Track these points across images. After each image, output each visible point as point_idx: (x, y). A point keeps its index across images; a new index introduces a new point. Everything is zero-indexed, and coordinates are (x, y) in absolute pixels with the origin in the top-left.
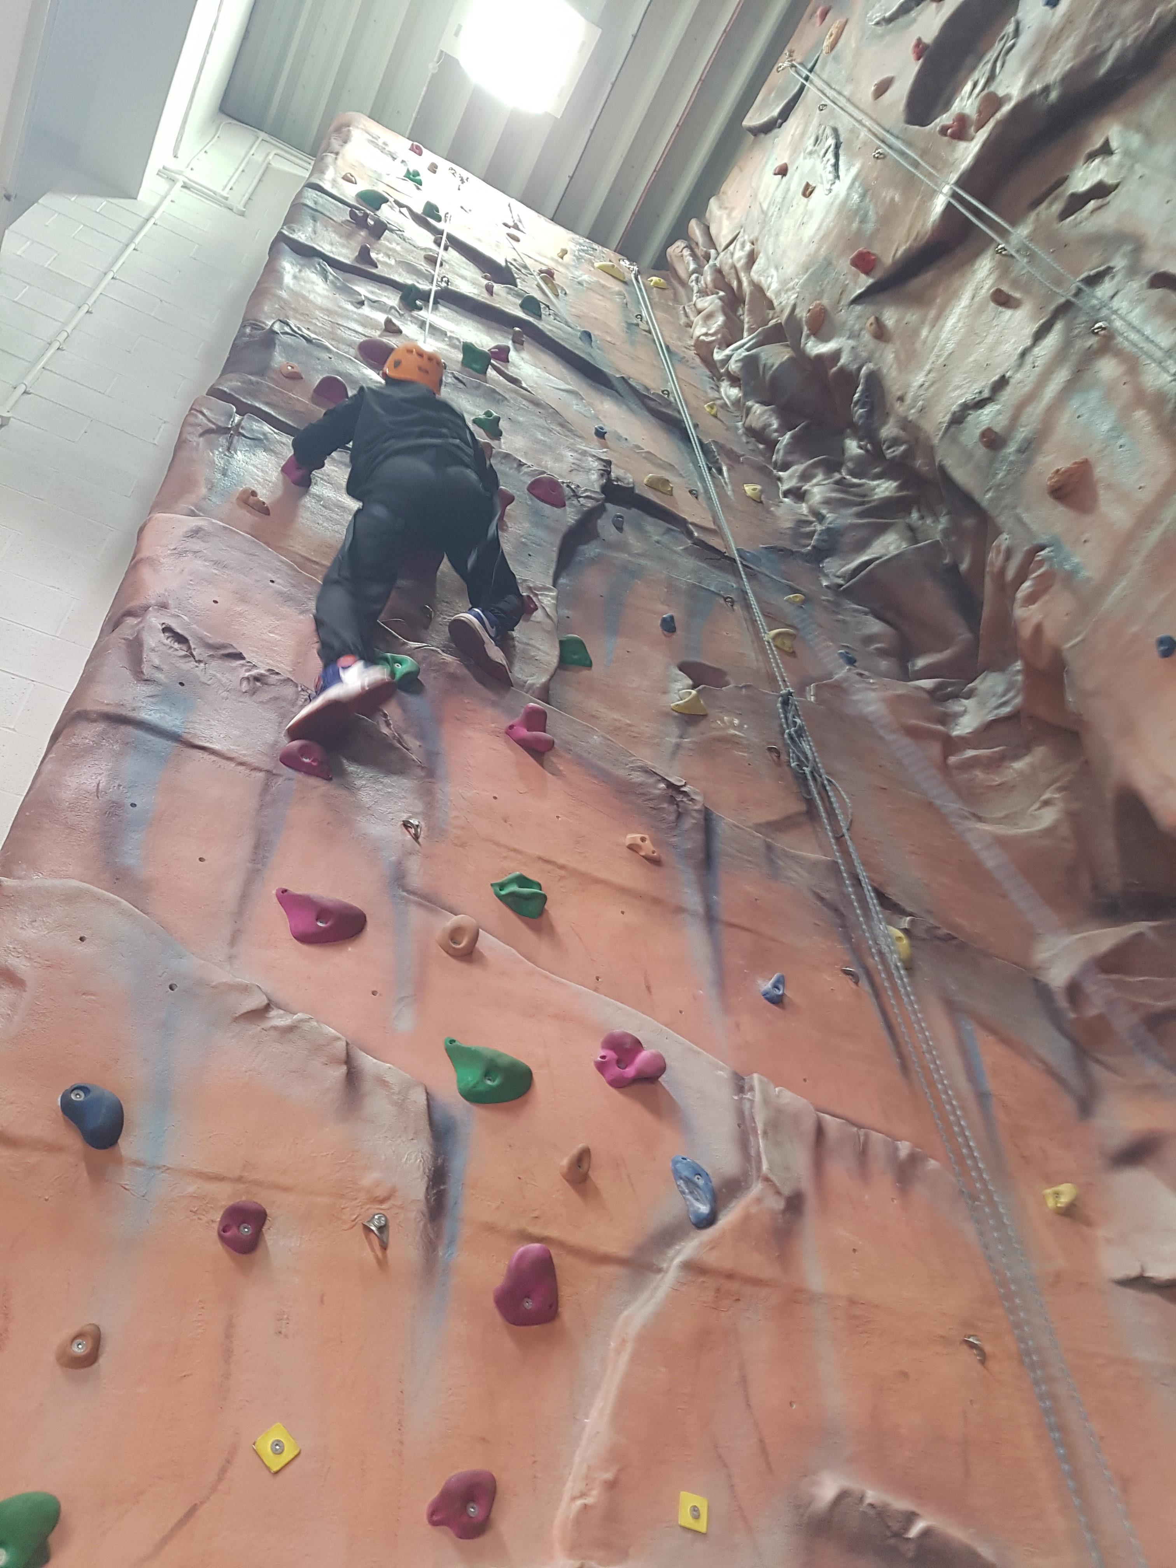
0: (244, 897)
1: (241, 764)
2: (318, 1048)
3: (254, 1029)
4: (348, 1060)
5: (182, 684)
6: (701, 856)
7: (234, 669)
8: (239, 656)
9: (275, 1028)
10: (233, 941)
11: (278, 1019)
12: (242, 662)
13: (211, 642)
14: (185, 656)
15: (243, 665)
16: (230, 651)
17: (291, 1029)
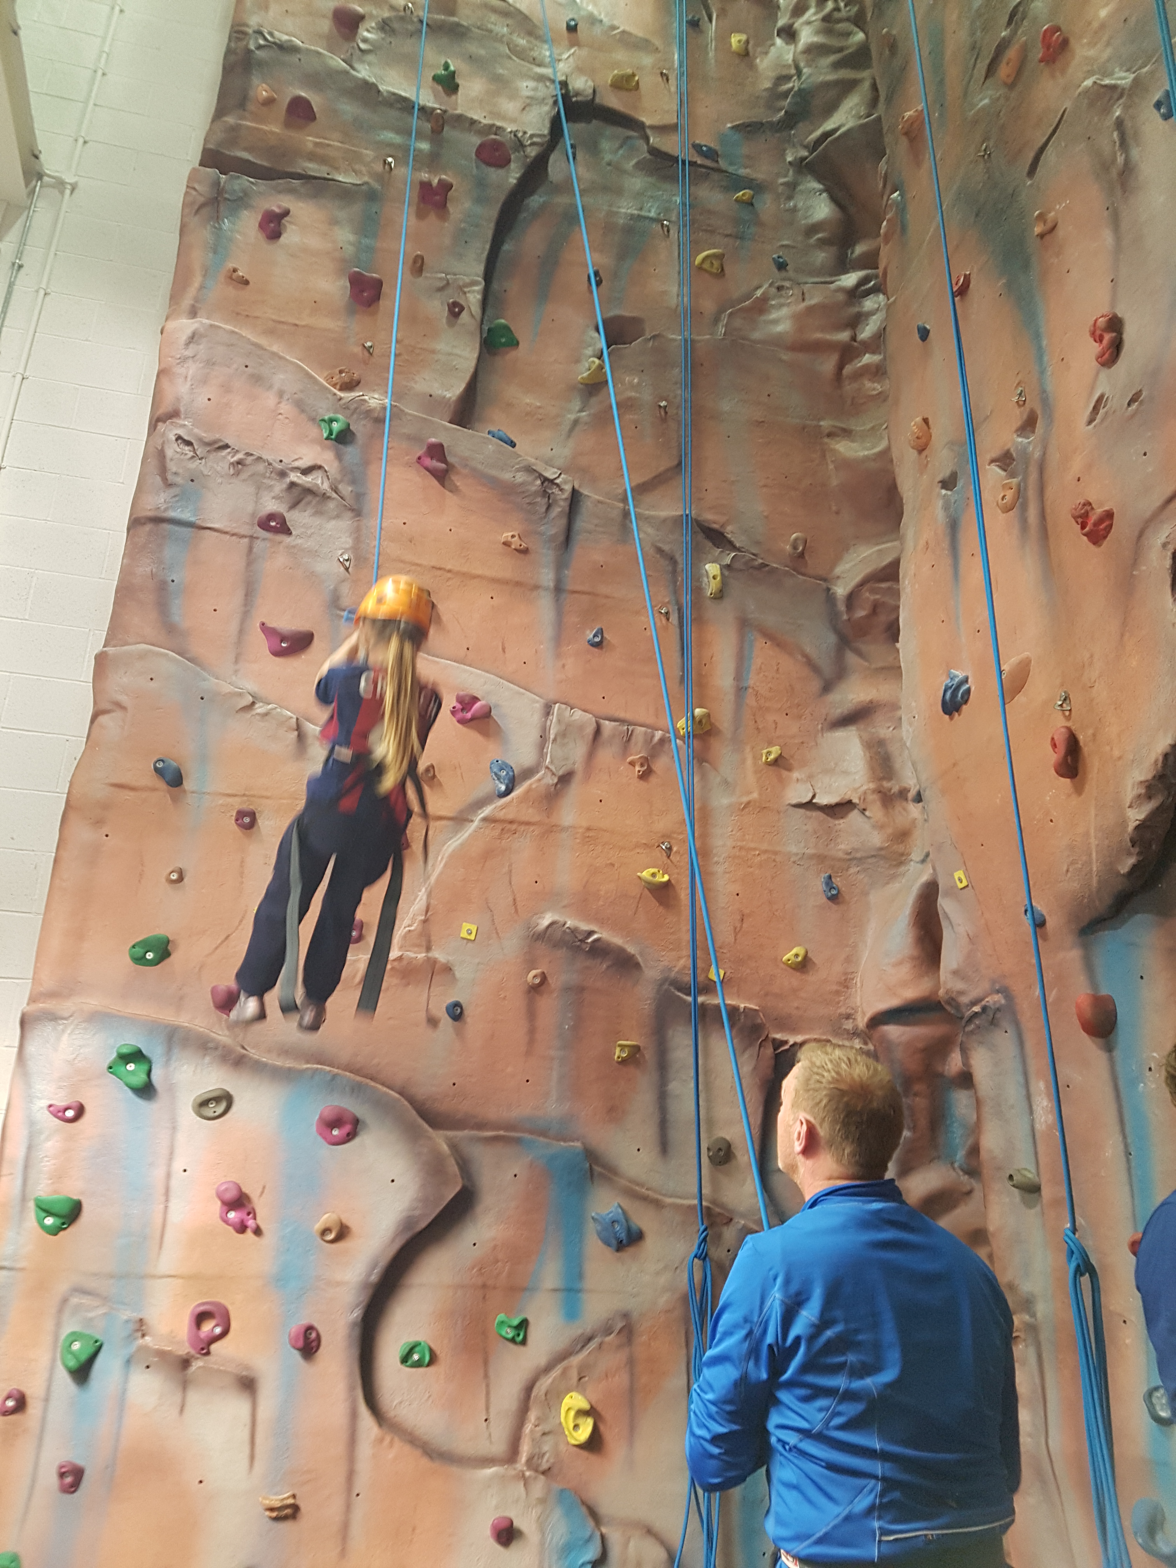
0: (241, 632)
1: (233, 535)
2: (283, 722)
3: (248, 716)
4: (299, 728)
5: (192, 481)
6: (562, 538)
7: (224, 457)
8: (227, 446)
9: (258, 714)
10: (236, 661)
11: (260, 708)
12: (229, 450)
13: (207, 440)
14: (193, 457)
15: (229, 453)
16: (221, 444)
17: (266, 714)
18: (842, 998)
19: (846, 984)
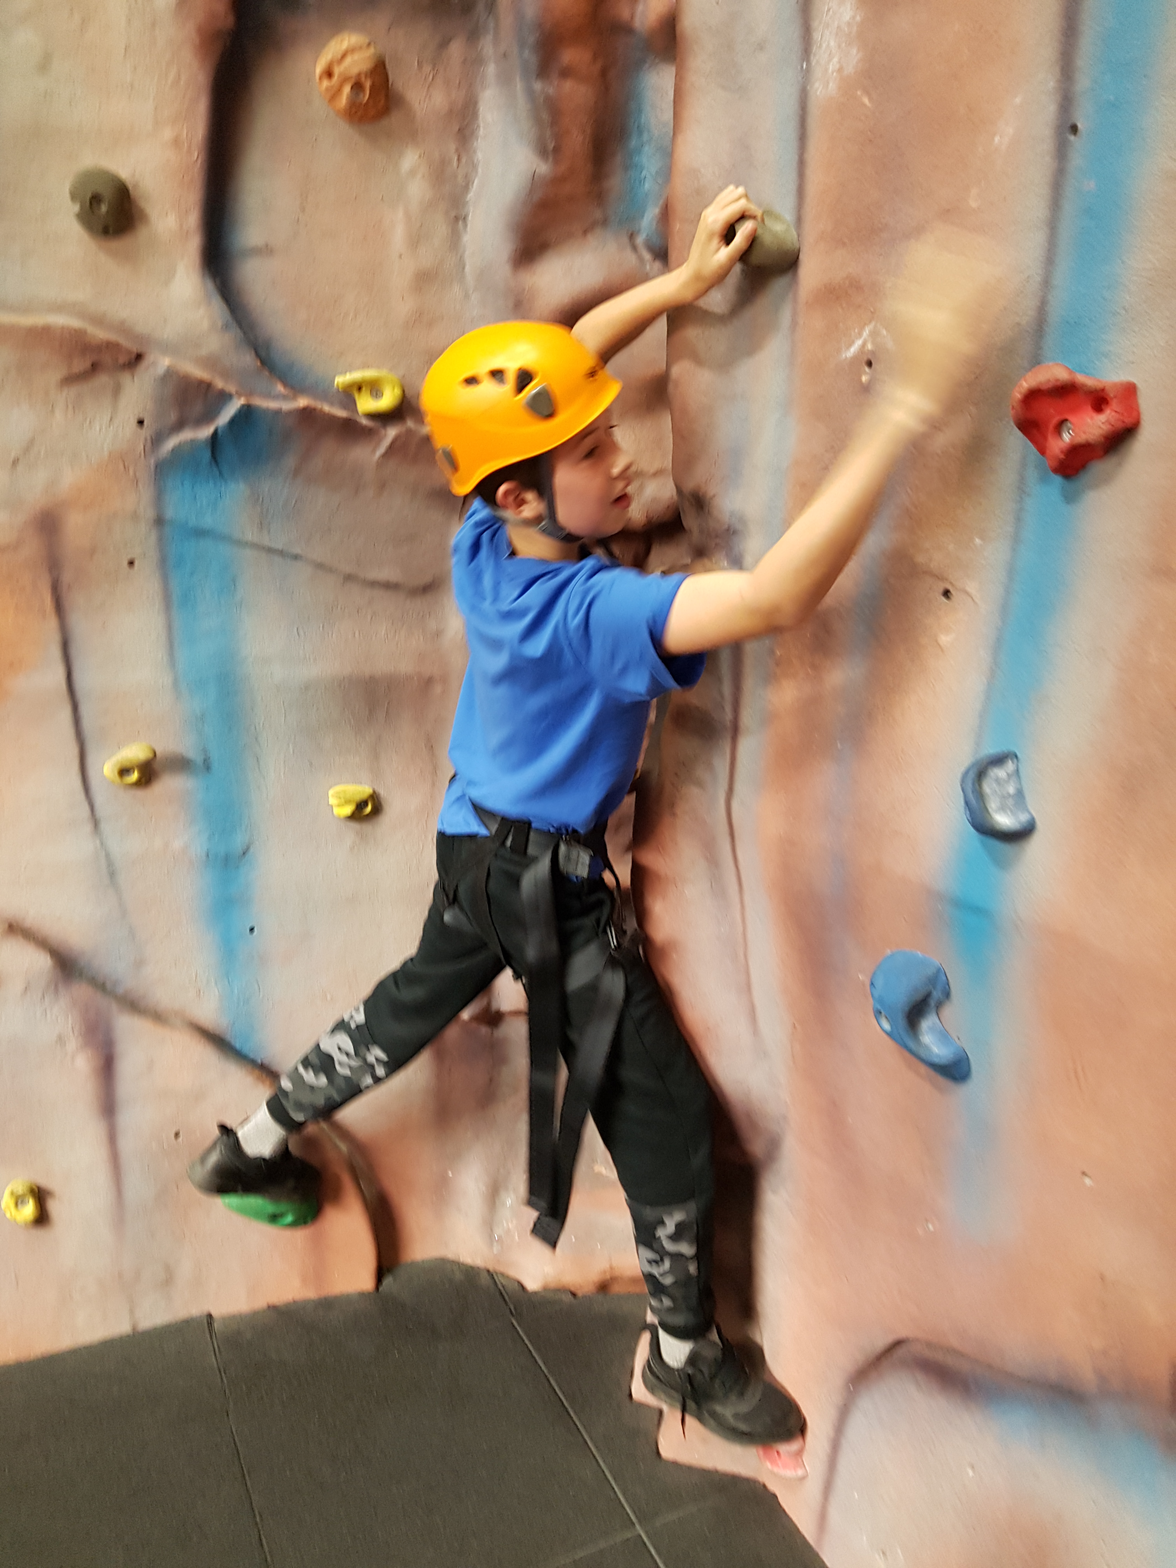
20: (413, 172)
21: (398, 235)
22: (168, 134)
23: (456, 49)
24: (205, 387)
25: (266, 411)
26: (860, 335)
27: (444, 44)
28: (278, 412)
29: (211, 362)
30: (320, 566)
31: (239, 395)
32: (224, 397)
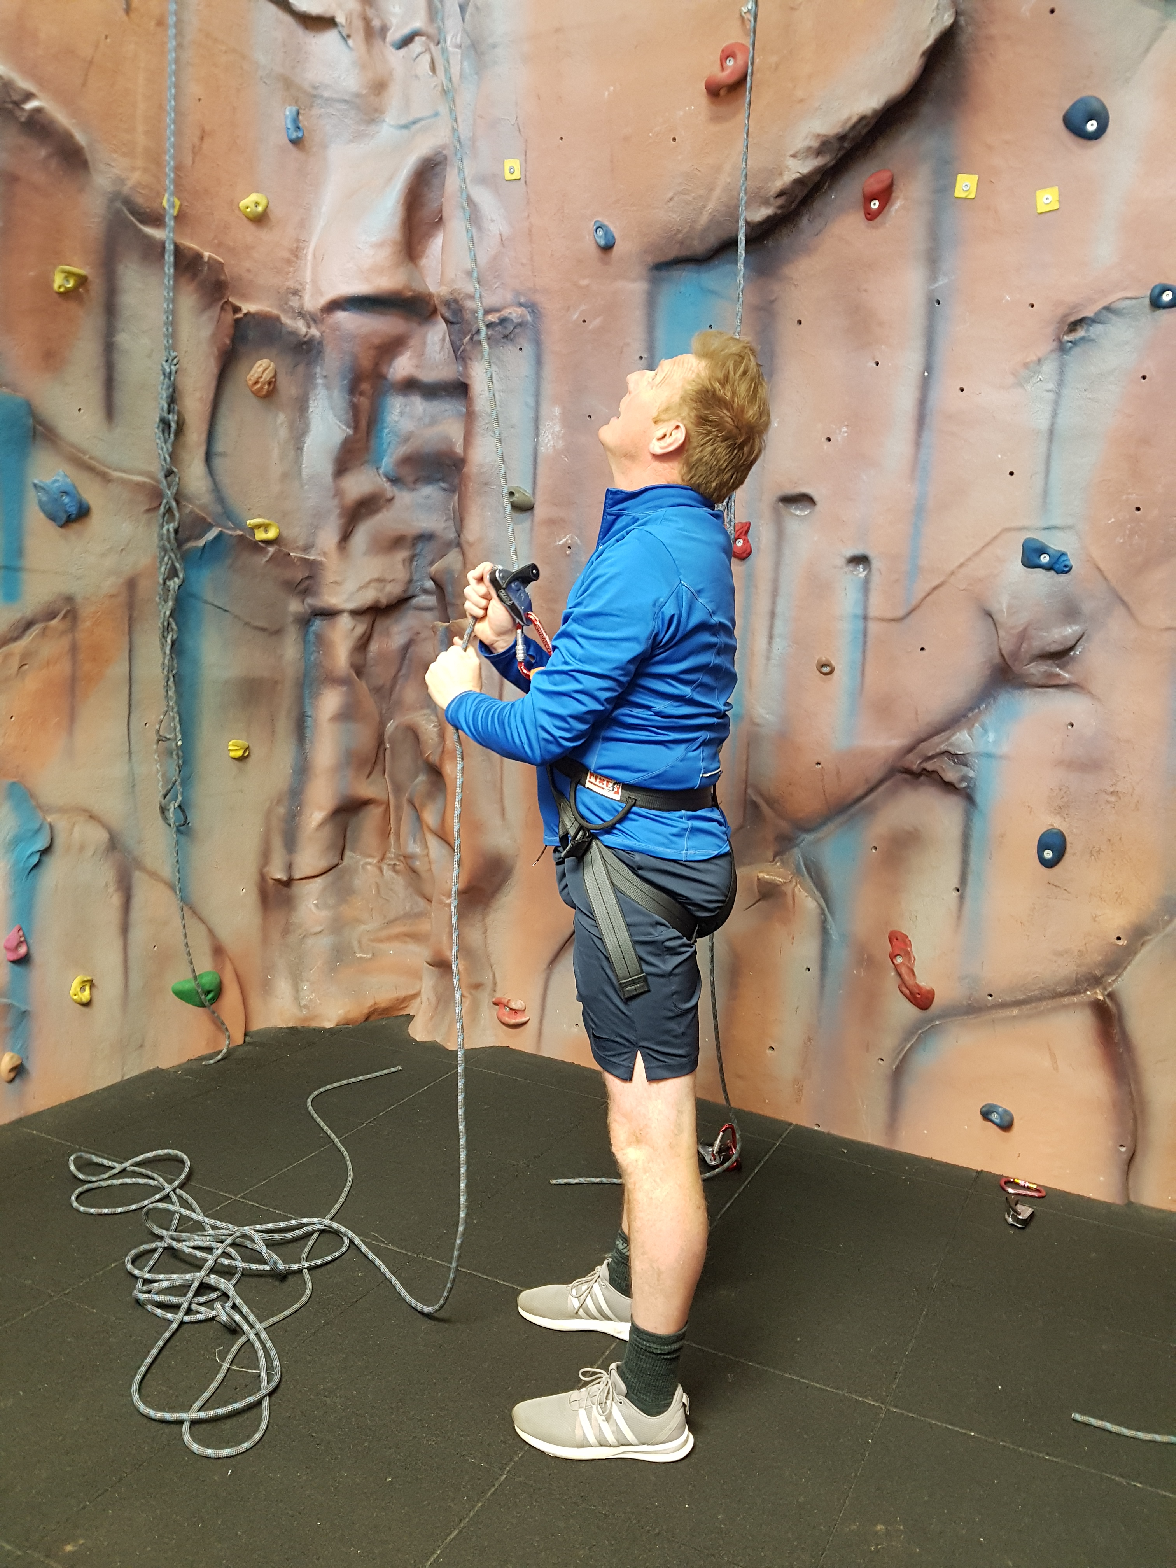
18: (291, 269)
19: (296, 253)
20: (282, 424)
21: (275, 453)
22: (198, 394)
23: (301, 369)
24: (204, 520)
25: (227, 534)
26: (565, 537)
27: (296, 366)
28: (231, 536)
29: (203, 507)
30: (236, 617)
31: (218, 525)
32: (210, 526)
